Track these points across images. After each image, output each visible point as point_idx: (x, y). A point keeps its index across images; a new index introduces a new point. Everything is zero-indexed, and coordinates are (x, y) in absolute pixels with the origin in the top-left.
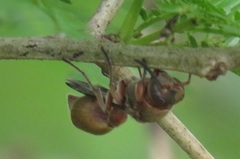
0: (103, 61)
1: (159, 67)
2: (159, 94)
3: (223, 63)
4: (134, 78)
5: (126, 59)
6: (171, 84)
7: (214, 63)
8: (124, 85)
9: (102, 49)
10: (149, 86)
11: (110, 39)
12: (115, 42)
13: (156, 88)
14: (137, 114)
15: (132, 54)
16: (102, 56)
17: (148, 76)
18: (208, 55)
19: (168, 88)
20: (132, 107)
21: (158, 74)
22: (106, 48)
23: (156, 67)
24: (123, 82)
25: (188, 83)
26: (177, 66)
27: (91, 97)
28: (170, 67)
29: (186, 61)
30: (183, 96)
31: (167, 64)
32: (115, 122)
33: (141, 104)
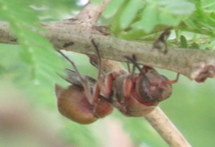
0: (93, 53)
1: (149, 64)
2: (146, 90)
3: (212, 66)
4: (123, 72)
5: (116, 53)
6: (160, 82)
7: (203, 65)
8: (113, 78)
9: (93, 41)
10: (137, 82)
11: (101, 31)
12: (106, 35)
13: (144, 85)
14: (124, 108)
15: (122, 49)
16: (93, 48)
17: (137, 72)
18: (198, 57)
19: (157, 85)
20: (119, 101)
21: (146, 71)
22: (96, 41)
23: (145, 64)
24: (111, 75)
25: (176, 81)
26: (166, 64)
27: (78, 87)
28: (159, 65)
29: (176, 61)
30: (170, 93)
31: (156, 62)
32: (101, 113)
33: (128, 99)
